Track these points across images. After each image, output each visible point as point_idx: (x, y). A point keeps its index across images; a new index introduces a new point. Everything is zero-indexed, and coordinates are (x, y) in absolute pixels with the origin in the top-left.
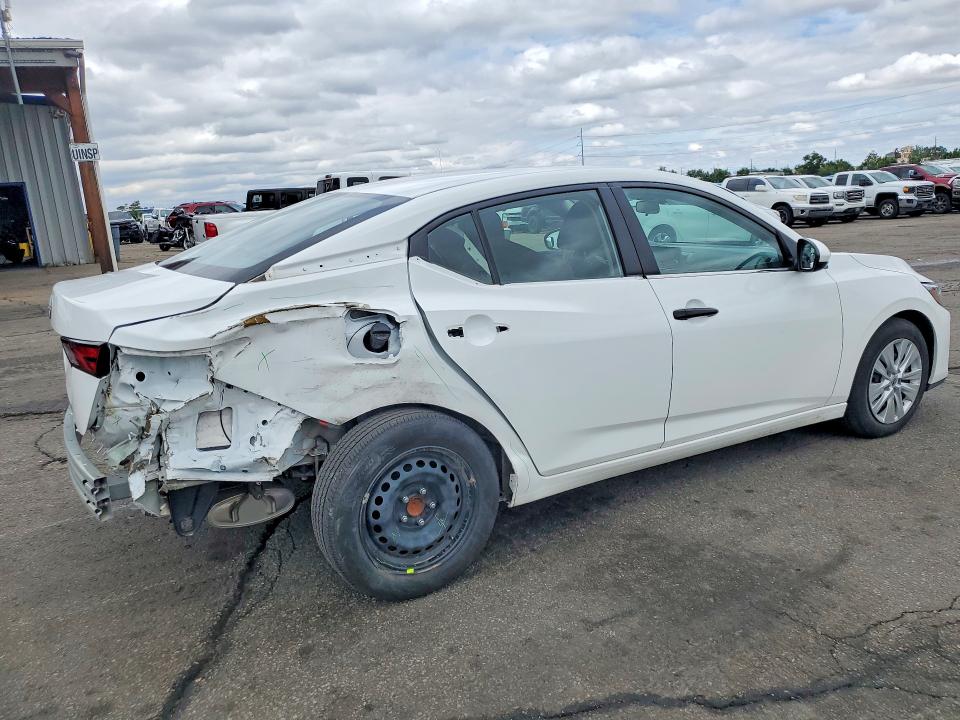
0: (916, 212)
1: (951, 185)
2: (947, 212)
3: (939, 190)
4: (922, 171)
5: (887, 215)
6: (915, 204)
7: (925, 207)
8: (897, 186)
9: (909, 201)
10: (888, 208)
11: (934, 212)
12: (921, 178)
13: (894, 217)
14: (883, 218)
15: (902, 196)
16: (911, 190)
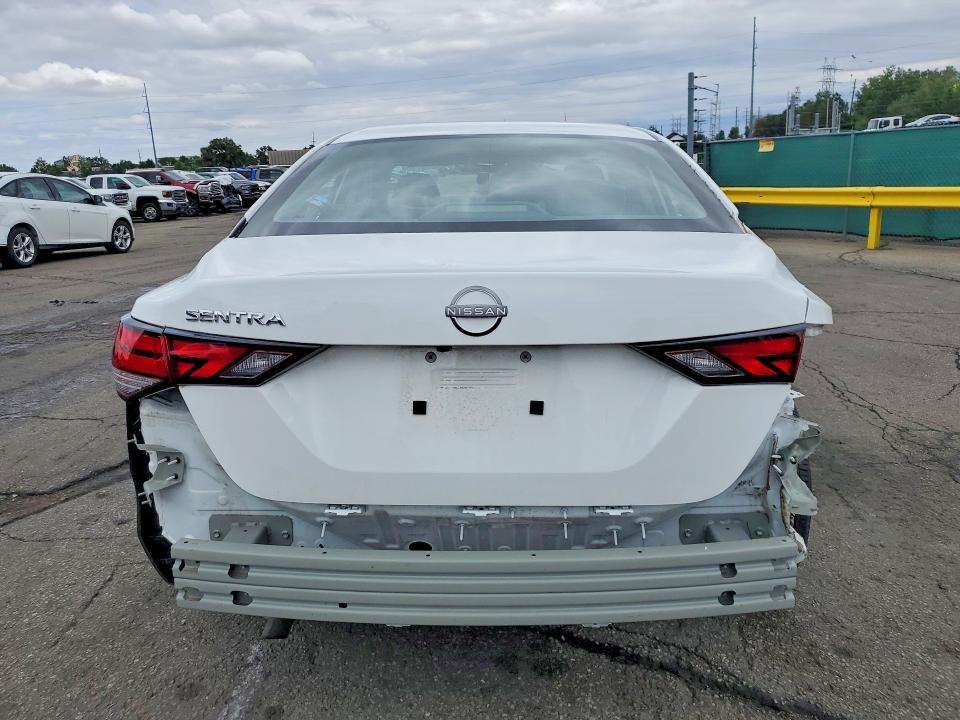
0: (173, 216)
1: (196, 191)
2: (196, 215)
3: (190, 195)
4: (167, 177)
5: (151, 218)
6: (174, 207)
7: (182, 210)
8: (156, 190)
9: (169, 204)
10: (151, 211)
11: (186, 215)
12: (169, 184)
13: (157, 220)
14: (147, 221)
15: (162, 200)
16: (167, 194)
